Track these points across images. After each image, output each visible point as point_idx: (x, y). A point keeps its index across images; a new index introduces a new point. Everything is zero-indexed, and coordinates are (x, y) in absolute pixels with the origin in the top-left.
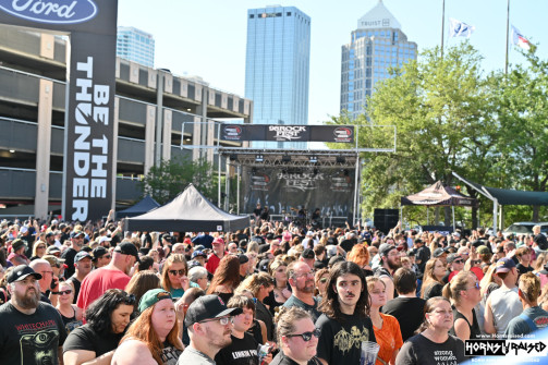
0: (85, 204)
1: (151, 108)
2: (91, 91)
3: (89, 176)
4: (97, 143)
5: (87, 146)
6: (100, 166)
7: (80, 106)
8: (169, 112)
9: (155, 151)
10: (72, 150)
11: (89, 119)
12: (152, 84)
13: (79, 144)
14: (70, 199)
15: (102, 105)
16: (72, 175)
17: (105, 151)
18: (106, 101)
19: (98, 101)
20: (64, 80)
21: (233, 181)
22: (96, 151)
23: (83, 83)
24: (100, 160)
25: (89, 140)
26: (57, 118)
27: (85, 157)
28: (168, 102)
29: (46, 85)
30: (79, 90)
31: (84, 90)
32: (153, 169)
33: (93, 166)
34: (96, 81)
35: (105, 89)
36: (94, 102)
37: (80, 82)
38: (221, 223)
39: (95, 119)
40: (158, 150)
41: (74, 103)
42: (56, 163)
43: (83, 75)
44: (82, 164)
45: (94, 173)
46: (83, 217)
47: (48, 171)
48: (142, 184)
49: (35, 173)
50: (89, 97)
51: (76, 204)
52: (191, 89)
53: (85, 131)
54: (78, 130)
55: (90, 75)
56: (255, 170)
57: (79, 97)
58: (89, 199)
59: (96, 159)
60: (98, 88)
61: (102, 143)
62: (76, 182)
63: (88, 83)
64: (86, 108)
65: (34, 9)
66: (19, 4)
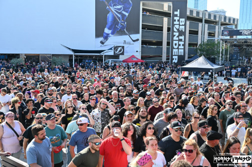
0: (177, 57)
1: (200, 24)
2: (179, 21)
3: (178, 48)
4: (180, 38)
5: (177, 39)
6: (181, 45)
7: (175, 26)
8: (207, 25)
10: (173, 40)
11: (178, 30)
12: (201, 16)
13: (175, 38)
14: (172, 56)
15: (182, 25)
16: (173, 48)
17: (183, 40)
18: (183, 24)
19: (181, 24)
20: (170, 17)
21: (226, 50)
22: (181, 40)
24: (182, 43)
25: (178, 37)
26: (169, 29)
27: (177, 42)
28: (206, 21)
29: (166, 19)
30: (175, 20)
31: (177, 21)
32: (201, 45)
33: (179, 45)
34: (181, 17)
35: (183, 20)
37: (175, 18)
38: (212, 69)
39: (180, 30)
40: (203, 38)
41: (173, 25)
42: (168, 44)
43: (176, 16)
44: (176, 45)
45: (180, 47)
46: (176, 61)
47: (166, 47)
50: (178, 23)
51: (174, 57)
52: (215, 16)
53: (177, 34)
54: (175, 34)
55: (178, 16)
57: (175, 23)
58: (178, 55)
59: (180, 43)
60: (181, 20)
61: (182, 38)
62: (174, 50)
63: (178, 18)
64: (177, 26)
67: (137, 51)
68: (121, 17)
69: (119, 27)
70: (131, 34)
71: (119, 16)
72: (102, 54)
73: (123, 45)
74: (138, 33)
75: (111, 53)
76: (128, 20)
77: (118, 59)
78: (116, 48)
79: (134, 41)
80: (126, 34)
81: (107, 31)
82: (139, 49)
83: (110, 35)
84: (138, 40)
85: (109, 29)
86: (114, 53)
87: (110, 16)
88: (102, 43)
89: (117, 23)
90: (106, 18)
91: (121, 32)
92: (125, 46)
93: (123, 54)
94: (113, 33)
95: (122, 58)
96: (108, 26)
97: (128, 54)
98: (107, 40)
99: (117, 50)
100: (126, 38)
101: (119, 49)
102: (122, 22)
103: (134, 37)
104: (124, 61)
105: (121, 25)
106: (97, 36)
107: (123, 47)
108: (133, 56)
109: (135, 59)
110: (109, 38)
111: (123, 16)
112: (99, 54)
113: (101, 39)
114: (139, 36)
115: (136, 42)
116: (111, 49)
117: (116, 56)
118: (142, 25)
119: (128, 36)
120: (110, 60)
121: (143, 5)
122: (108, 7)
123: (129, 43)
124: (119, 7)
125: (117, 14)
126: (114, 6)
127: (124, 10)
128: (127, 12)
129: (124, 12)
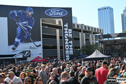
0: (68, 56)
1: (80, 33)
2: (68, 31)
3: (69, 50)
4: (70, 42)
5: (68, 43)
6: (71, 47)
7: (66, 34)
8: (84, 34)
9: (82, 43)
10: (65, 44)
11: (68, 37)
12: (80, 28)
13: (66, 43)
14: (65, 55)
15: (70, 34)
16: (65, 50)
17: (72, 44)
18: (71, 33)
20: (62, 29)
22: (70, 44)
23: (66, 29)
24: (71, 46)
25: (68, 42)
26: (61, 37)
27: (68, 45)
28: (84, 31)
31: (66, 31)
32: (82, 47)
33: (70, 47)
34: (69, 28)
35: (71, 30)
37: (65, 29)
39: (69, 37)
41: (64, 34)
42: (61, 47)
43: (66, 27)
44: (67, 47)
45: (70, 49)
46: (68, 59)
47: (60, 50)
49: (57, 50)
50: (67, 32)
51: (67, 56)
54: (66, 40)
55: (67, 27)
56: (107, 45)
57: (65, 32)
58: (69, 55)
59: (70, 46)
60: (69, 30)
62: (66, 51)
63: (67, 29)
64: (67, 35)
65: (54, 14)
66: (51, 14)
67: (40, 54)
69: (26, 37)
70: (35, 42)
71: (25, 29)
72: (14, 57)
73: (29, 50)
74: (40, 40)
75: (21, 56)
76: (32, 31)
77: (26, 60)
78: (24, 52)
79: (37, 46)
80: (31, 42)
81: (17, 40)
82: (42, 52)
83: (20, 43)
84: (40, 45)
85: (19, 38)
86: (23, 56)
87: (19, 29)
88: (13, 49)
89: (25, 34)
90: (16, 31)
91: (28, 41)
92: (31, 50)
93: (29, 56)
94: (21, 42)
95: (29, 59)
96: (17, 36)
97: (33, 56)
98: (17, 47)
99: (25, 54)
100: (32, 44)
101: (27, 53)
102: (28, 33)
103: (38, 43)
104: (31, 61)
105: (27, 35)
106: (10, 44)
107: (30, 51)
108: (38, 57)
109: (40, 59)
110: (19, 45)
111: (29, 29)
112: (11, 58)
113: (13, 46)
114: (41, 43)
115: (39, 47)
116: (21, 53)
117: (24, 58)
118: (42, 35)
119: (33, 43)
120: (21, 62)
121: (42, 21)
122: (17, 23)
123: (34, 48)
124: (25, 23)
125: (24, 27)
126: (21, 22)
127: (29, 25)
128: (31, 26)
129: (29, 26)
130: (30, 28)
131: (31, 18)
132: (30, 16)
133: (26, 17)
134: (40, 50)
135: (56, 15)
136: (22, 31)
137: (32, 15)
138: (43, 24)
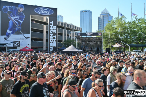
0: (52, 48)
1: (63, 30)
2: (53, 27)
3: (53, 43)
4: (54, 37)
5: (52, 37)
6: (55, 41)
8: (67, 31)
9: (64, 38)
10: (50, 38)
11: (53, 32)
12: (64, 25)
13: (51, 37)
14: (50, 47)
15: (55, 30)
16: (50, 42)
17: (56, 38)
18: (55, 29)
19: (54, 29)
20: (48, 25)
21: (79, 43)
22: (54, 38)
24: (55, 40)
25: (53, 36)
26: (47, 32)
27: (52, 39)
28: (67, 29)
29: (45, 26)
30: (51, 27)
31: (52, 27)
32: (64, 41)
33: (53, 41)
34: (54, 25)
35: (55, 27)
36: (53, 29)
37: (51, 26)
38: (78, 52)
40: (65, 38)
41: (50, 29)
42: (47, 40)
43: (51, 24)
44: (51, 40)
45: (54, 42)
46: (52, 50)
47: (45, 42)
48: (62, 44)
49: (43, 42)
50: (52, 28)
51: (51, 48)
52: (71, 26)
53: (52, 35)
54: (51, 34)
55: (52, 24)
56: (83, 41)
57: (51, 28)
58: (53, 47)
59: (54, 39)
60: (54, 27)
61: (55, 37)
62: (51, 44)
64: (52, 30)
65: (42, 12)
66: (40, 11)
67: (28, 44)
68: (18, 24)
71: (17, 22)
72: (5, 46)
73: (19, 40)
74: (29, 33)
75: (12, 45)
76: (22, 25)
77: (16, 49)
78: (15, 42)
79: (26, 38)
80: (21, 34)
81: (8, 31)
82: (30, 43)
83: (11, 34)
84: (29, 37)
85: (10, 30)
86: (14, 45)
87: (10, 23)
88: (5, 39)
89: (16, 27)
90: (8, 24)
91: (18, 33)
92: (21, 41)
93: (19, 46)
94: (12, 33)
95: (19, 48)
96: (9, 28)
97: (23, 46)
99: (15, 44)
100: (21, 36)
101: (17, 43)
103: (27, 35)
104: (20, 50)
105: (18, 28)
106: (2, 34)
107: (19, 42)
108: (27, 47)
109: (28, 49)
110: (10, 36)
111: (19, 23)
112: (3, 46)
114: (29, 35)
115: (28, 39)
116: (12, 43)
117: (15, 47)
118: (31, 29)
119: (23, 35)
120: (11, 50)
121: (32, 17)
122: (9, 17)
123: (23, 39)
124: (17, 17)
125: (15, 21)
126: (13, 16)
127: (20, 19)
128: (22, 20)
129: (20, 21)
130: (21, 23)
131: (22, 13)
132: (21, 12)
133: (17, 12)
134: (29, 41)
135: (44, 13)
136: (13, 24)
137: (23, 11)
138: (32, 20)
